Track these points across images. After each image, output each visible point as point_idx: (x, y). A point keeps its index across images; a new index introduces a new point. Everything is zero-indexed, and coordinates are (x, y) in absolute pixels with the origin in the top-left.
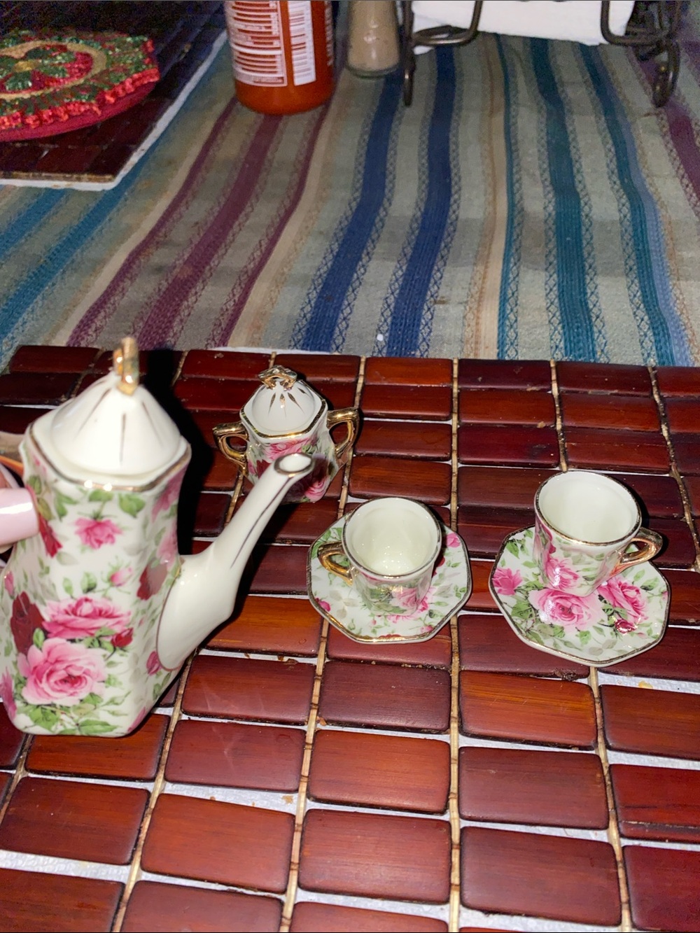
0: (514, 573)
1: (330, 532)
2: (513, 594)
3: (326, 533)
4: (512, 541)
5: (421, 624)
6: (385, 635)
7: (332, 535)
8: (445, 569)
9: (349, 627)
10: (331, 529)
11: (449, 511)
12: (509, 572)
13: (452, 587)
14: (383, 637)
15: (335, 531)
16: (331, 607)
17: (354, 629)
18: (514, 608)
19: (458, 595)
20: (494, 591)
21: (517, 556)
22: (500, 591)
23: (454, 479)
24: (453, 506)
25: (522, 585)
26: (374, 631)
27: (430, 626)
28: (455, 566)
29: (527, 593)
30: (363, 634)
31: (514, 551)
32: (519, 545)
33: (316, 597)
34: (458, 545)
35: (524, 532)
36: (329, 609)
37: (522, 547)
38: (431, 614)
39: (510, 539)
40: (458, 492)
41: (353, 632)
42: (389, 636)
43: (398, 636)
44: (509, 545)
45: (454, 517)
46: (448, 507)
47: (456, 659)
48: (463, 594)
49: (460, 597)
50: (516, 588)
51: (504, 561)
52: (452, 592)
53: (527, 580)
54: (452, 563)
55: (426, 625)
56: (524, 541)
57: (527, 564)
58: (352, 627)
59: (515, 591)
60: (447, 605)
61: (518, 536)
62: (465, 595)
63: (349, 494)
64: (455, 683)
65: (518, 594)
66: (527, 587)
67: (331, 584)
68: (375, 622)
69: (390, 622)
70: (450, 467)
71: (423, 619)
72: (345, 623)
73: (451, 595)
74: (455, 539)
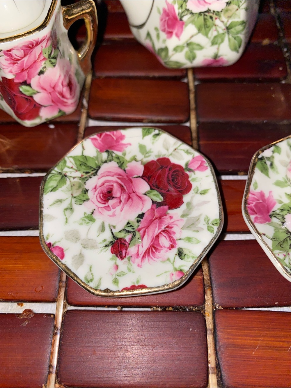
0: (267, 195)
1: (65, 162)
2: (269, 221)
3: (61, 163)
4: (262, 159)
5: (169, 267)
6: (129, 285)
7: (69, 164)
8: (192, 197)
9: (86, 279)
10: (66, 158)
11: (189, 128)
12: (262, 195)
13: (202, 219)
14: (127, 289)
15: (72, 160)
16: (65, 253)
17: (91, 280)
18: (274, 239)
19: (210, 229)
20: (250, 220)
21: (267, 175)
22: (256, 218)
23: (192, 96)
24: (193, 124)
25: (277, 208)
26: (116, 281)
27: (181, 271)
28: (204, 193)
29: (284, 218)
30: (103, 288)
31: (265, 170)
32: (268, 163)
33: (48, 242)
34: (206, 168)
35: (272, 148)
36: (63, 257)
37: (272, 165)
38: (180, 254)
39: (260, 157)
40: (196, 109)
41: (92, 285)
42: (133, 288)
43: (143, 287)
44: (259, 164)
45: (194, 135)
46: (187, 124)
47: (208, 297)
48: (215, 228)
49: (212, 231)
50: (271, 213)
51: (256, 183)
52: (202, 224)
53: (281, 202)
54: (201, 189)
55: (175, 269)
56: (273, 157)
57: (278, 184)
58: (89, 278)
59: (271, 216)
60: (198, 242)
61: (267, 153)
62: (218, 228)
63: (89, 117)
64: (210, 325)
65: (274, 220)
66: (282, 210)
67: (67, 222)
68: (117, 267)
69: (134, 266)
70: (187, 84)
71: (172, 259)
72: (81, 273)
73: (202, 229)
74: (203, 162)
